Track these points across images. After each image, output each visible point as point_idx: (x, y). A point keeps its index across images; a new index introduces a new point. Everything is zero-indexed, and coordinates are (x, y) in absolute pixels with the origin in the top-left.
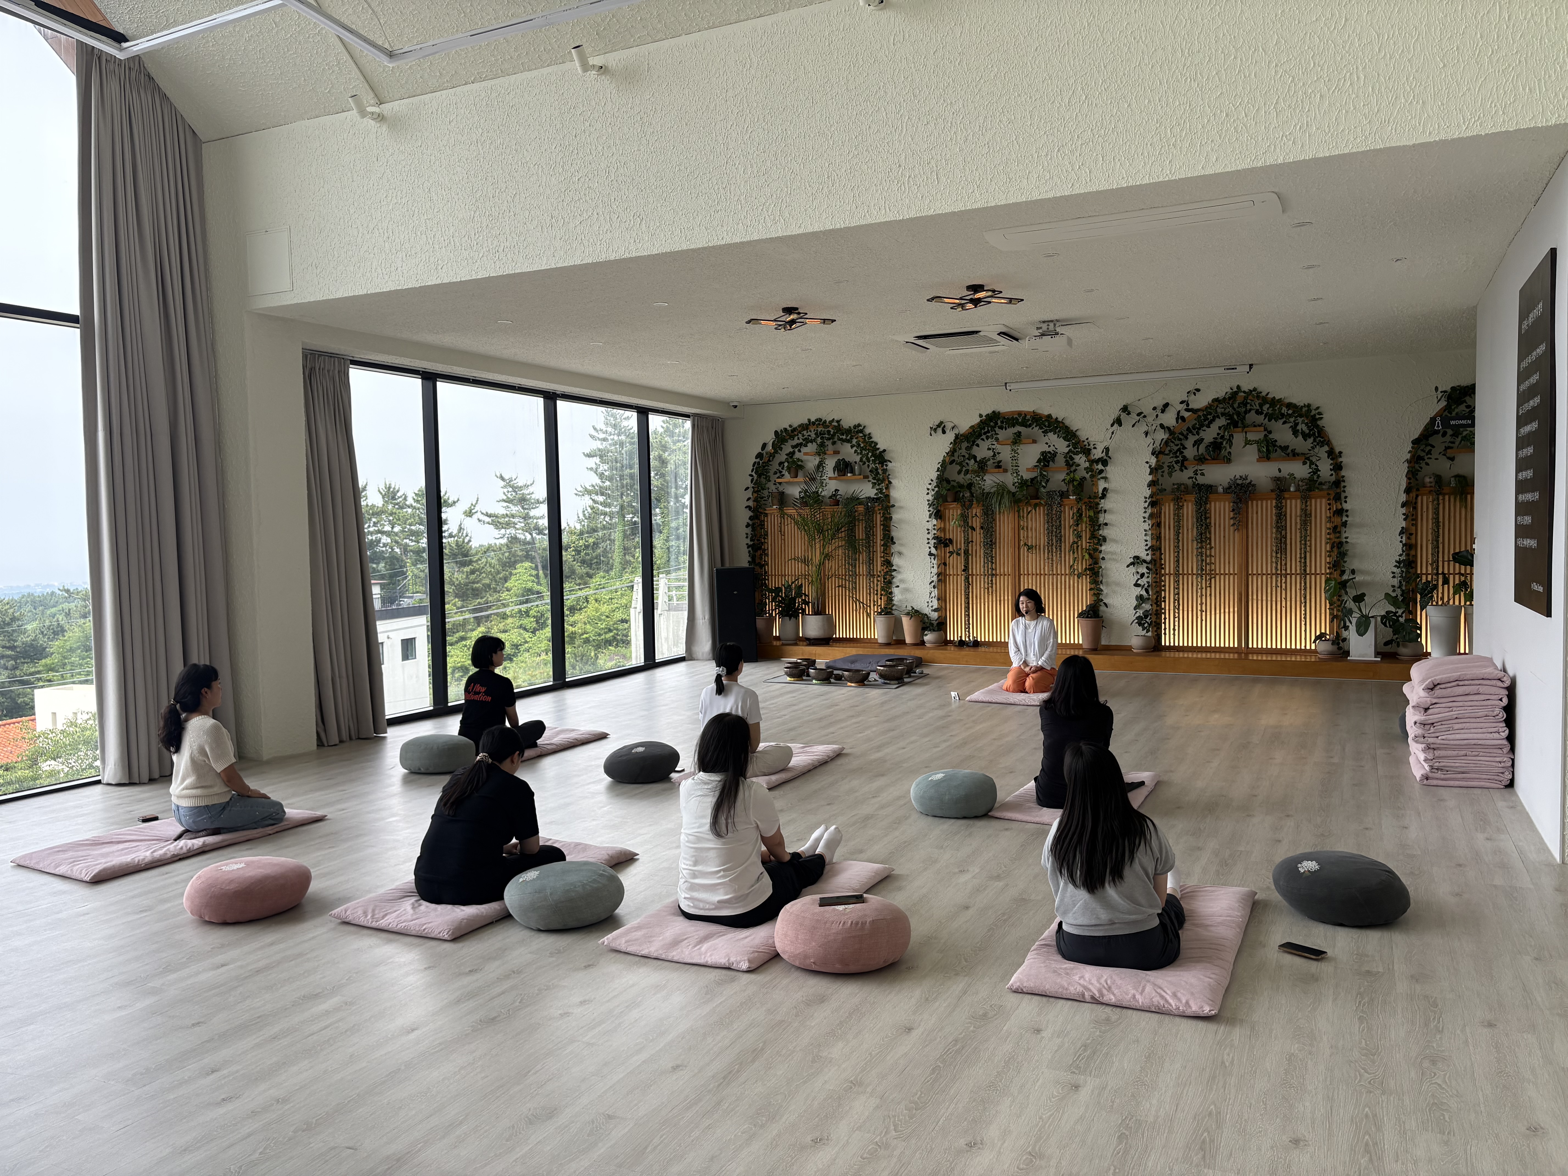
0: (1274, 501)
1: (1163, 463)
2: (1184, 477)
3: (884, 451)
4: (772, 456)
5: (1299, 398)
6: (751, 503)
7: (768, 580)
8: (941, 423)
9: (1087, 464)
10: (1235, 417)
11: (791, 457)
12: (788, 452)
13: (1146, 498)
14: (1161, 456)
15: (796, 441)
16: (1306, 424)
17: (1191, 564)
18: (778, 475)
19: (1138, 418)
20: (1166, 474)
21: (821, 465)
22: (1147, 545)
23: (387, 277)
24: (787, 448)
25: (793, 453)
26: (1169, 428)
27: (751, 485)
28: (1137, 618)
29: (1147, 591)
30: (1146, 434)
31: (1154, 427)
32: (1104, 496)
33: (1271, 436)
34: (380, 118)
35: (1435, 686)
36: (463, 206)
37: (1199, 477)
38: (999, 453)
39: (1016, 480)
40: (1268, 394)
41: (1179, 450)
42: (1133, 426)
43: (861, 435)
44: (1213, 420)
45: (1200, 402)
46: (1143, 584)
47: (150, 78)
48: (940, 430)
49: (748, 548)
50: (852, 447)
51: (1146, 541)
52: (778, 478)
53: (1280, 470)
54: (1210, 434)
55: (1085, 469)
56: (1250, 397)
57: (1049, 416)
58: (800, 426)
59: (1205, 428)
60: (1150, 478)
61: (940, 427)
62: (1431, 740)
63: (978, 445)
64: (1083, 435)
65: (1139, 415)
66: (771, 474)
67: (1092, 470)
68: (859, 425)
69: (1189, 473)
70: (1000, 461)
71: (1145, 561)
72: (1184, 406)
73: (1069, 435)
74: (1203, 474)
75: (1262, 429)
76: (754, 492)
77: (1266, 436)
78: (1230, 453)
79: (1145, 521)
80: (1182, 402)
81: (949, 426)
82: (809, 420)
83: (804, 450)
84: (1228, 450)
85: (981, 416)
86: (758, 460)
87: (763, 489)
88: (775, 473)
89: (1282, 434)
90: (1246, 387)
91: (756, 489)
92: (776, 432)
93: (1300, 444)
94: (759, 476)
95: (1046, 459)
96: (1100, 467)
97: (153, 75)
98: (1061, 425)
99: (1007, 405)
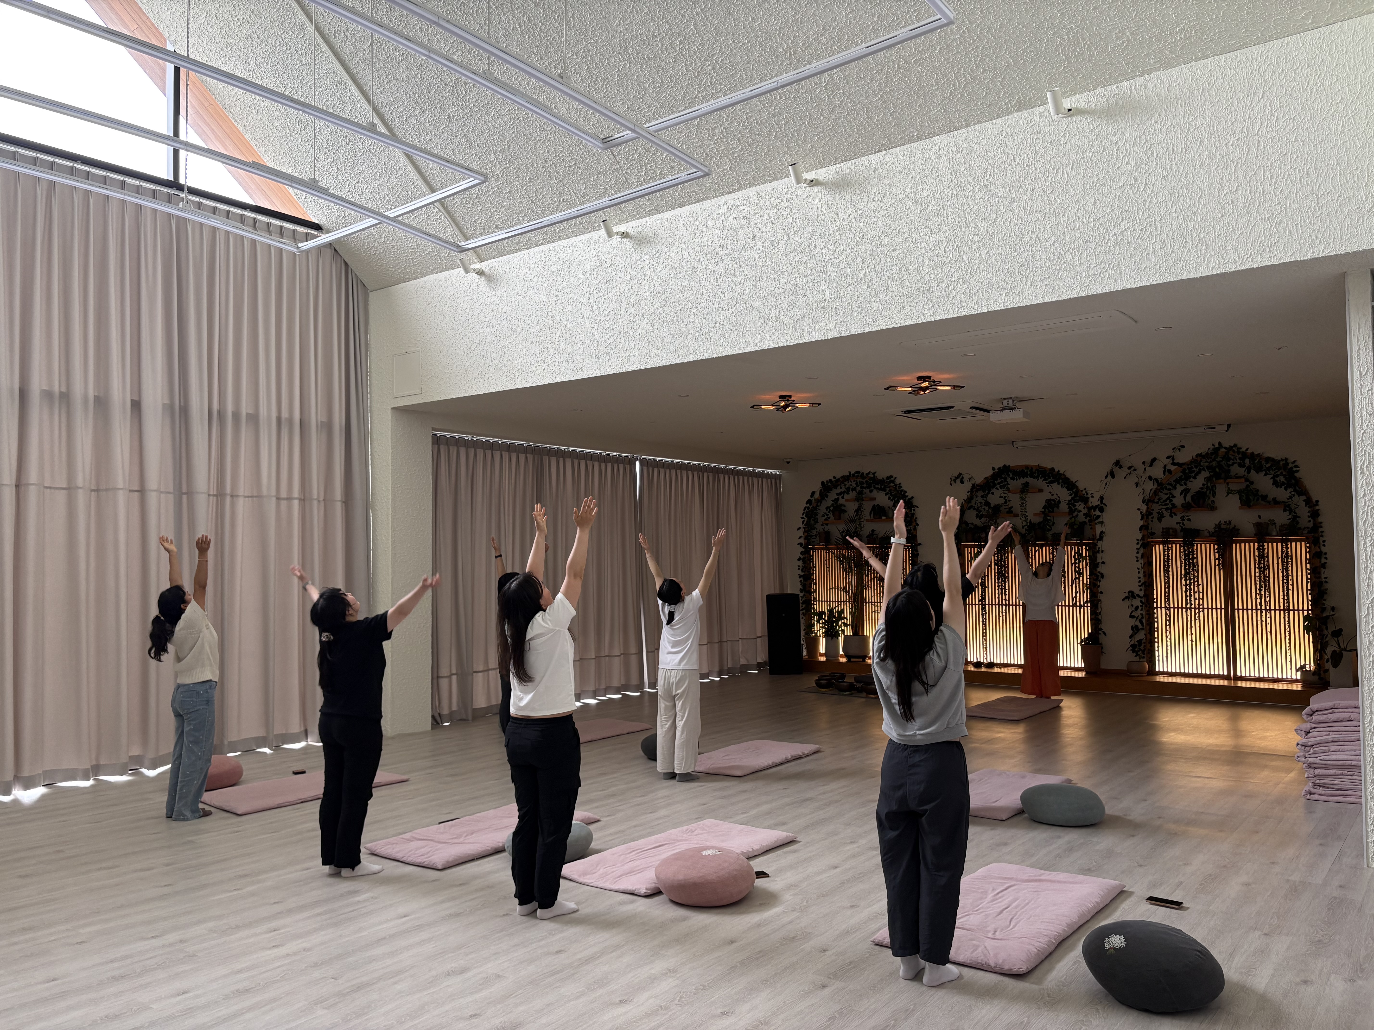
0: (1256, 544)
1: (1153, 510)
2: (1171, 522)
3: (912, 497)
4: (819, 501)
5: (1275, 453)
6: (802, 541)
8: (960, 474)
9: (1086, 511)
10: (1217, 470)
12: (833, 498)
13: (1138, 540)
14: (1150, 504)
15: (839, 490)
16: (1284, 476)
17: (1179, 599)
19: (1129, 471)
20: (1155, 520)
21: (859, 510)
22: (1140, 581)
23: (482, 385)
24: (832, 495)
25: (838, 499)
26: (1156, 480)
27: (802, 526)
28: (1131, 646)
29: (1141, 622)
30: (1137, 484)
31: (1143, 479)
32: (1101, 538)
33: (1252, 487)
34: (481, 273)
37: (1186, 522)
38: (1010, 501)
39: (1025, 524)
40: (1247, 449)
41: (1168, 498)
42: (1125, 478)
43: (893, 485)
44: (1199, 472)
45: (1184, 457)
46: (1136, 616)
48: (958, 481)
49: (800, 577)
50: (886, 494)
51: (1139, 578)
52: (826, 520)
53: (1260, 517)
54: (1197, 484)
55: (1084, 514)
56: (1231, 452)
57: (1053, 469)
58: (841, 477)
59: (1192, 479)
60: (1141, 523)
61: (959, 478)
63: (993, 494)
64: (1081, 486)
65: (1130, 468)
66: (819, 517)
67: (1090, 516)
68: (891, 477)
69: (1177, 518)
70: (1012, 507)
71: (1138, 596)
72: (1170, 460)
73: (1070, 485)
74: (1189, 520)
75: (1243, 480)
76: (805, 531)
77: (1247, 486)
78: (1213, 501)
79: (1137, 561)
80: (1168, 457)
81: (966, 478)
82: (850, 473)
83: (846, 496)
84: (1212, 498)
85: (994, 469)
86: (808, 505)
87: (812, 529)
88: (823, 516)
89: (1263, 484)
90: (1227, 444)
91: (807, 529)
92: (823, 483)
93: (1282, 494)
94: (809, 518)
95: (1051, 505)
96: (1097, 513)
98: (1063, 477)
99: (1016, 460)
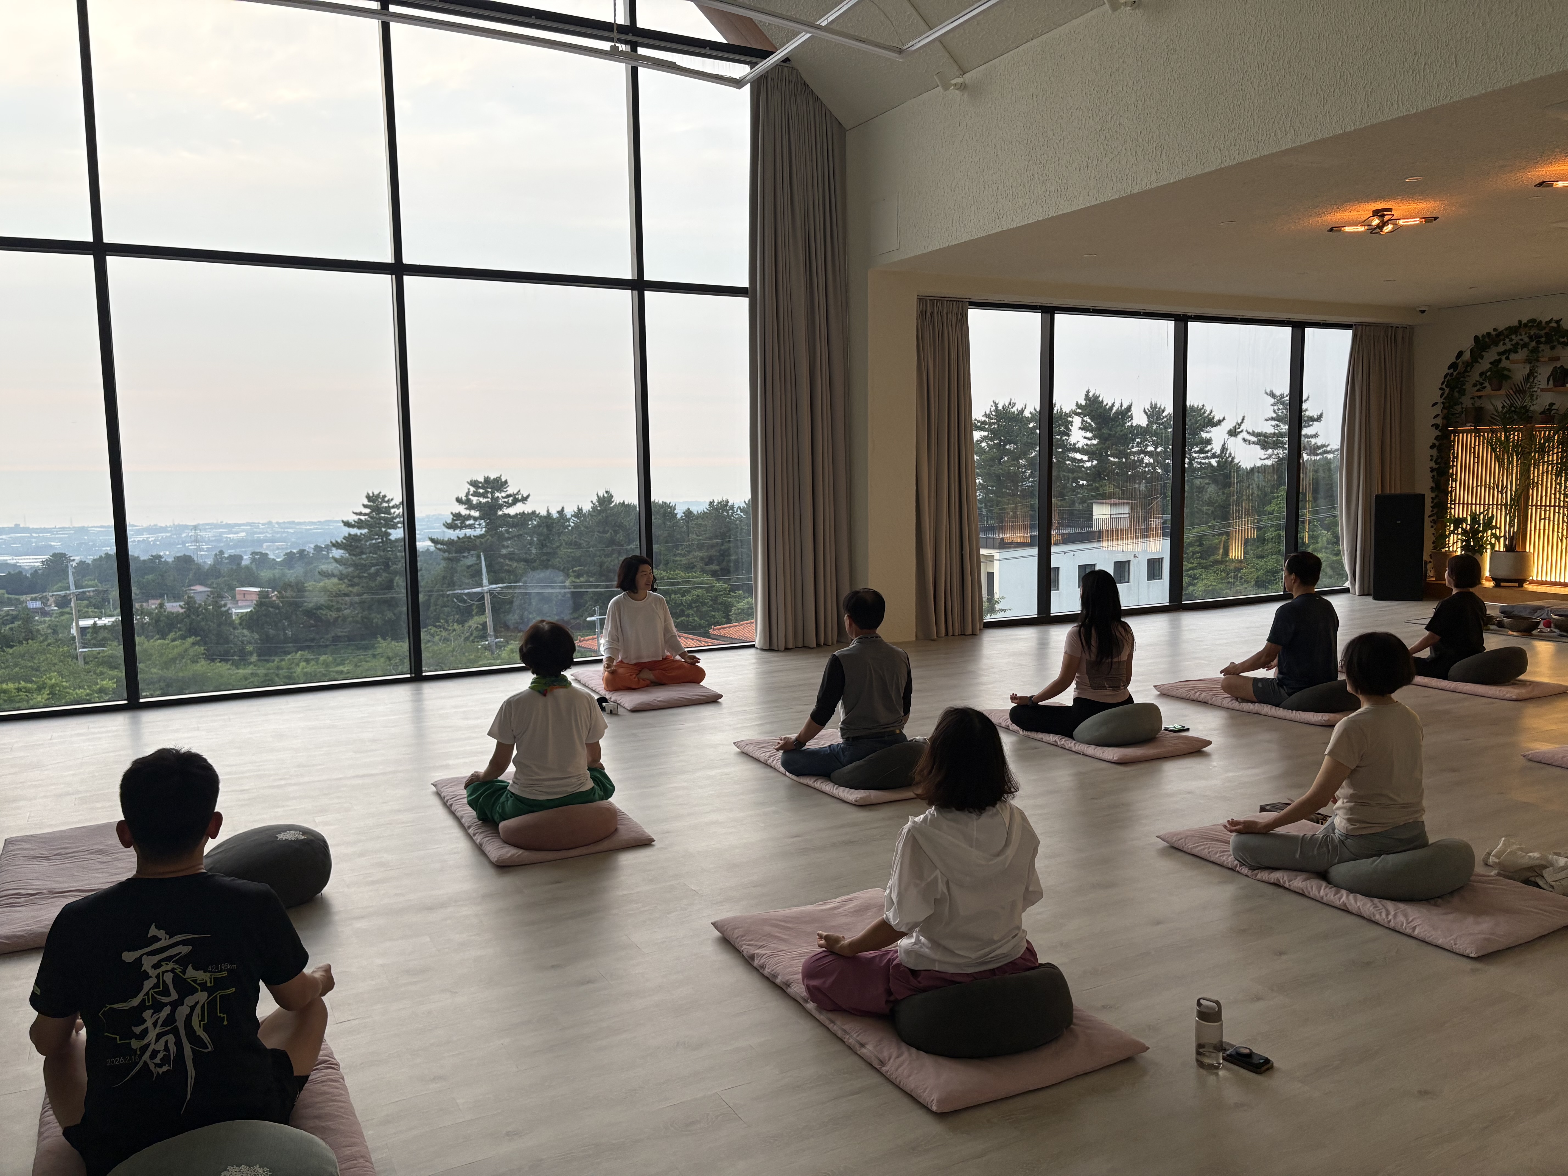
4: (1469, 365)
6: (1439, 421)
7: (1455, 508)
11: (1496, 367)
12: (1492, 360)
15: (1501, 348)
18: (1478, 387)
21: (1532, 374)
23: (963, 230)
24: (1491, 355)
25: (1500, 361)
27: (1440, 400)
34: (963, 87)
36: (1020, 158)
47: (806, 85)
49: (1431, 471)
52: (1478, 390)
58: (1506, 329)
66: (1468, 386)
76: (1444, 408)
82: (1520, 322)
83: (1513, 356)
86: (1451, 371)
88: (1475, 385)
91: (1447, 405)
92: (1476, 338)
94: (1452, 390)
97: (808, 82)
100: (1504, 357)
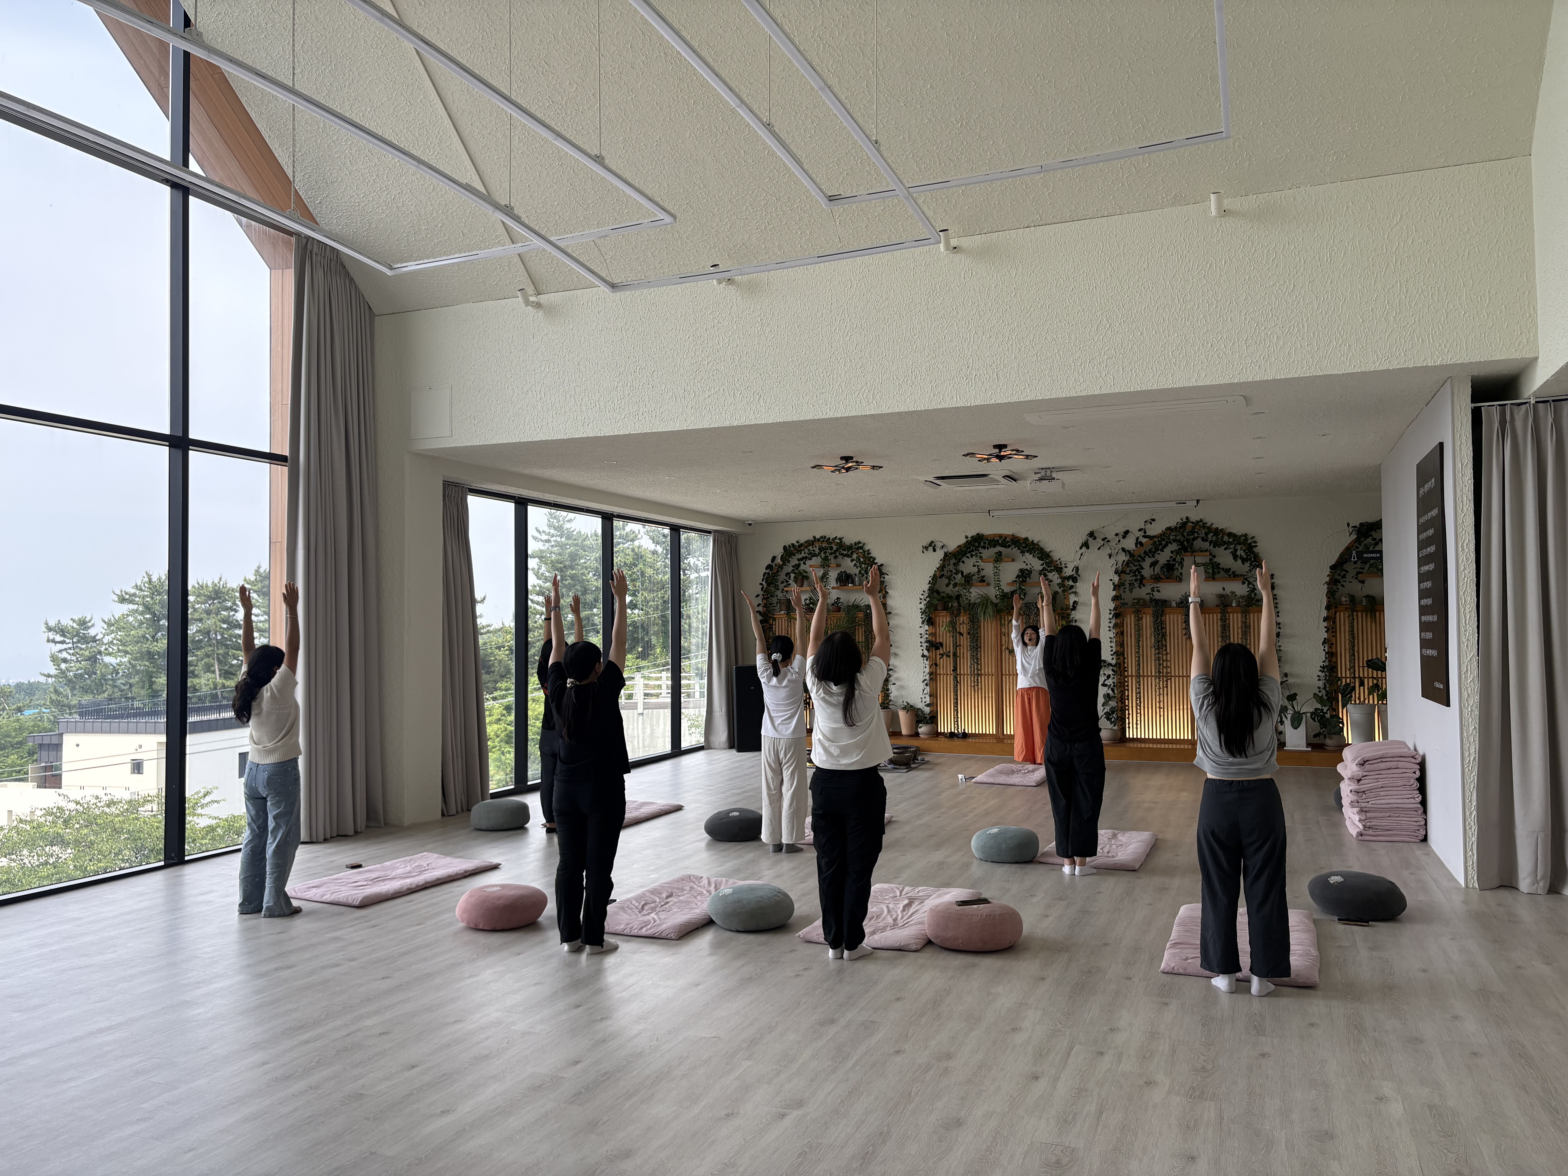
0: (1219, 615)
1: (1125, 581)
2: (1143, 592)
3: (882, 565)
4: (781, 567)
5: (1238, 529)
8: (932, 542)
9: (1059, 581)
10: (1186, 543)
11: (797, 569)
12: (794, 564)
13: (1110, 610)
14: (1122, 575)
15: (802, 555)
16: (1244, 551)
17: (1150, 667)
18: (785, 584)
19: (1103, 542)
20: (1127, 590)
22: (1112, 651)
24: (794, 561)
25: (799, 565)
26: (1129, 552)
27: (761, 593)
28: (1105, 714)
29: (1113, 690)
30: (1110, 556)
31: (1116, 551)
32: (1074, 608)
33: (1215, 560)
34: (538, 305)
35: (1365, 762)
37: (1155, 593)
38: (983, 569)
39: (998, 593)
40: (1212, 525)
41: (1137, 570)
42: (1099, 549)
43: (861, 551)
44: (1166, 545)
45: (1156, 530)
46: (1109, 684)
48: (931, 549)
50: (852, 561)
51: (1112, 647)
52: (785, 586)
53: (1224, 589)
54: (1164, 557)
55: (1058, 584)
56: (1197, 527)
57: (1026, 539)
58: (806, 542)
59: (1159, 552)
60: (1114, 593)
61: (932, 546)
62: (1363, 805)
63: (963, 562)
64: (1056, 556)
65: (1103, 540)
66: (779, 583)
67: (1064, 586)
68: (859, 542)
69: (1147, 589)
70: (983, 577)
71: (1110, 664)
72: (1142, 533)
73: (1044, 555)
74: (1159, 591)
75: (1208, 553)
76: (764, 599)
77: (1211, 560)
78: (1181, 573)
79: (1110, 630)
80: (1140, 530)
81: (939, 545)
82: (814, 537)
83: (809, 562)
84: (1180, 571)
85: (967, 537)
86: (767, 571)
87: (772, 597)
88: (783, 582)
89: (1224, 558)
90: (1193, 518)
91: (766, 596)
92: (785, 547)
93: (1239, 567)
94: (769, 585)
95: (1024, 575)
96: (1071, 583)
98: (1036, 546)
99: (990, 529)
100: (802, 562)
